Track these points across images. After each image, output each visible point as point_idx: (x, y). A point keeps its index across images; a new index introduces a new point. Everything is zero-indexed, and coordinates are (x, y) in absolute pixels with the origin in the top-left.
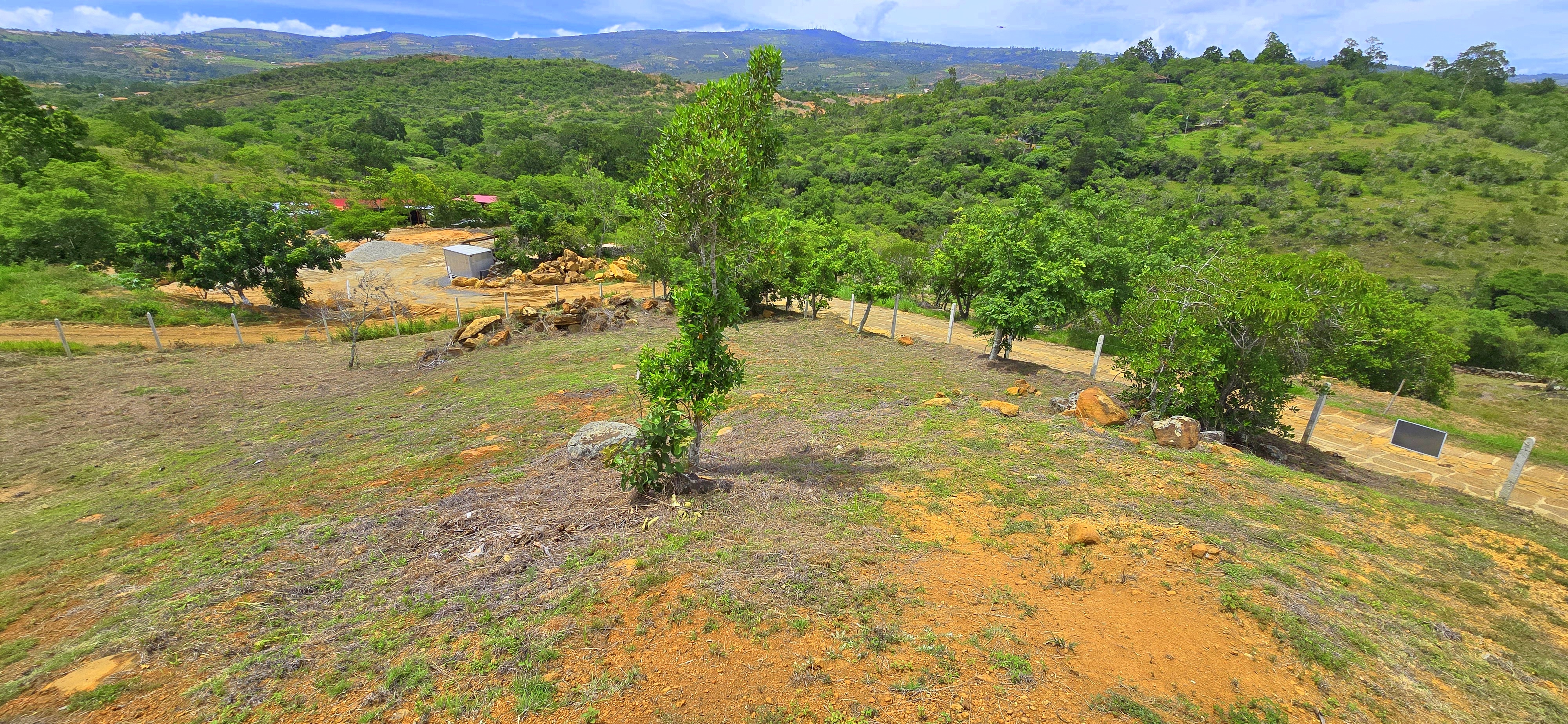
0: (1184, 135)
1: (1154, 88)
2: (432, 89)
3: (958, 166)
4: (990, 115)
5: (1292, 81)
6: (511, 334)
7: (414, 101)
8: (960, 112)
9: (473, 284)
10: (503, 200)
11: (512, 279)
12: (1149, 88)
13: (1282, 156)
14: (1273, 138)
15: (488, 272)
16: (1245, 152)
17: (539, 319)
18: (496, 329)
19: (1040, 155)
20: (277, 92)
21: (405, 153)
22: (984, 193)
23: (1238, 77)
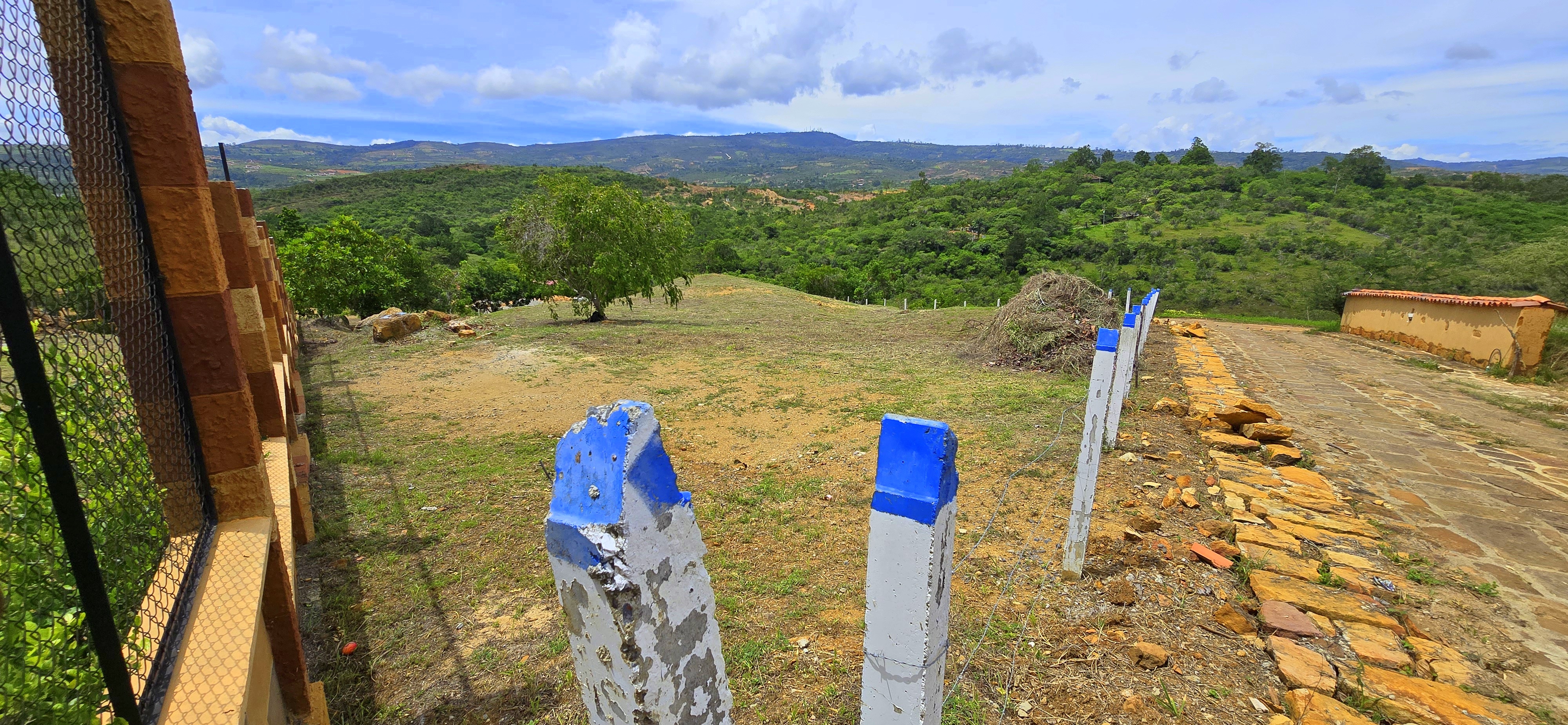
0: (1103, 225)
1: (1087, 187)
2: (466, 194)
3: (918, 253)
4: (951, 211)
5: (1199, 180)
7: (450, 205)
8: (926, 209)
12: (1083, 187)
13: (1174, 241)
14: (1173, 227)
16: (1147, 239)
19: (984, 243)
20: (329, 199)
22: (937, 275)
23: (1158, 177)
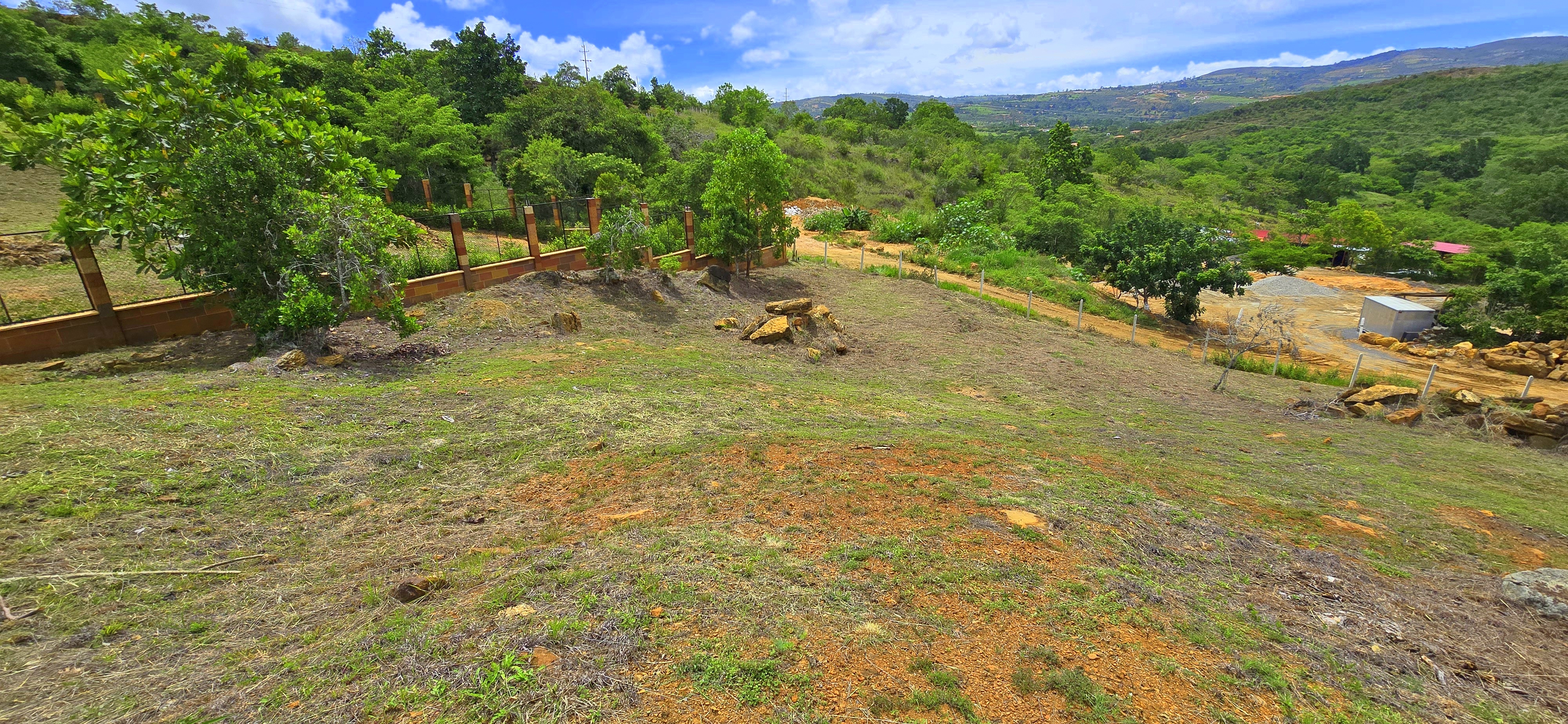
2: (1429, 113)
6: (1424, 417)
7: (1397, 129)
9: (1387, 345)
10: (1479, 252)
11: (1451, 352)
15: (1416, 336)
17: (1480, 412)
18: (1404, 403)
20: (1243, 125)
21: (1359, 187)
